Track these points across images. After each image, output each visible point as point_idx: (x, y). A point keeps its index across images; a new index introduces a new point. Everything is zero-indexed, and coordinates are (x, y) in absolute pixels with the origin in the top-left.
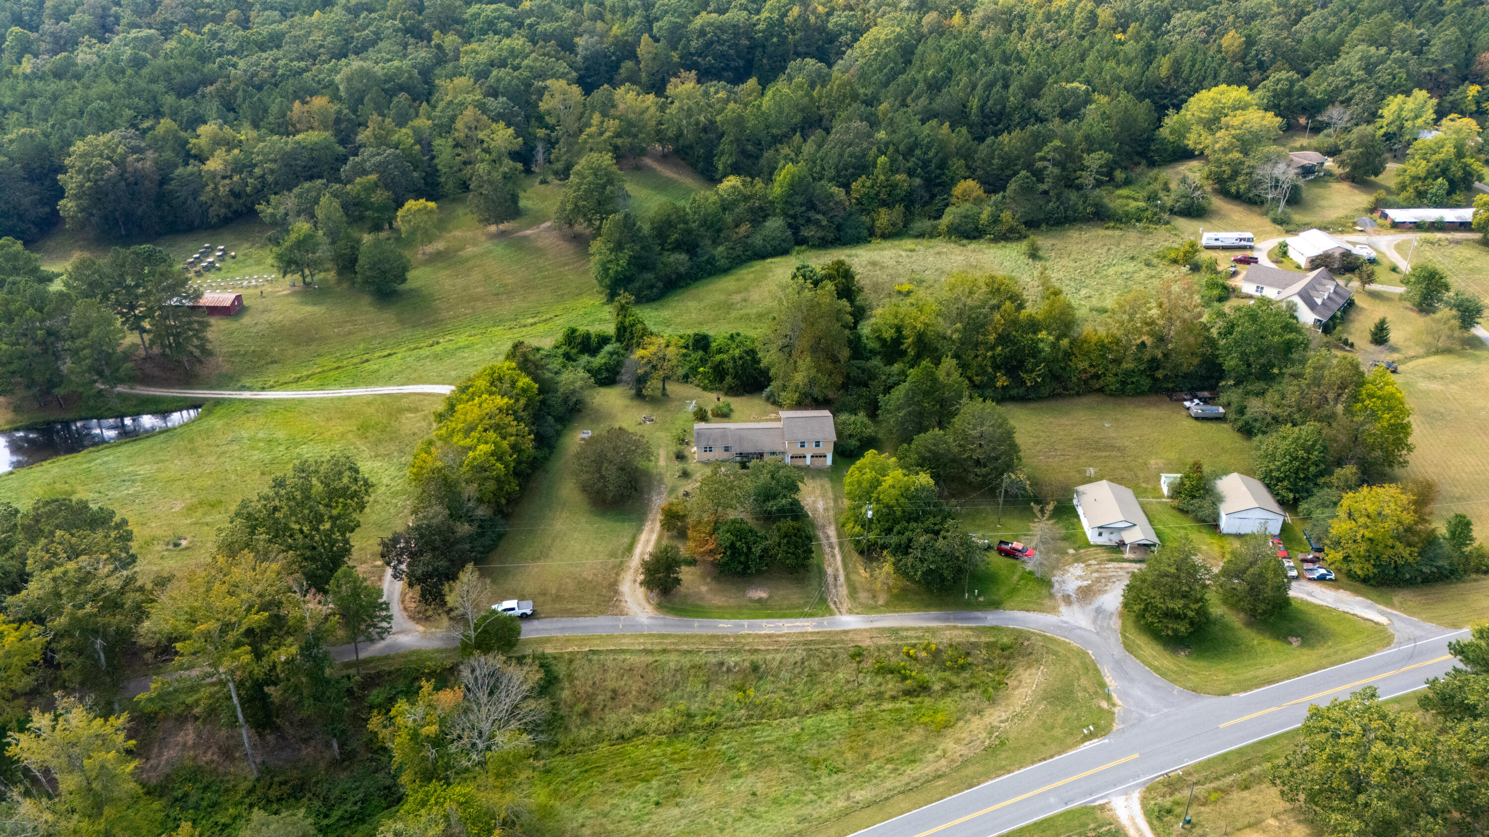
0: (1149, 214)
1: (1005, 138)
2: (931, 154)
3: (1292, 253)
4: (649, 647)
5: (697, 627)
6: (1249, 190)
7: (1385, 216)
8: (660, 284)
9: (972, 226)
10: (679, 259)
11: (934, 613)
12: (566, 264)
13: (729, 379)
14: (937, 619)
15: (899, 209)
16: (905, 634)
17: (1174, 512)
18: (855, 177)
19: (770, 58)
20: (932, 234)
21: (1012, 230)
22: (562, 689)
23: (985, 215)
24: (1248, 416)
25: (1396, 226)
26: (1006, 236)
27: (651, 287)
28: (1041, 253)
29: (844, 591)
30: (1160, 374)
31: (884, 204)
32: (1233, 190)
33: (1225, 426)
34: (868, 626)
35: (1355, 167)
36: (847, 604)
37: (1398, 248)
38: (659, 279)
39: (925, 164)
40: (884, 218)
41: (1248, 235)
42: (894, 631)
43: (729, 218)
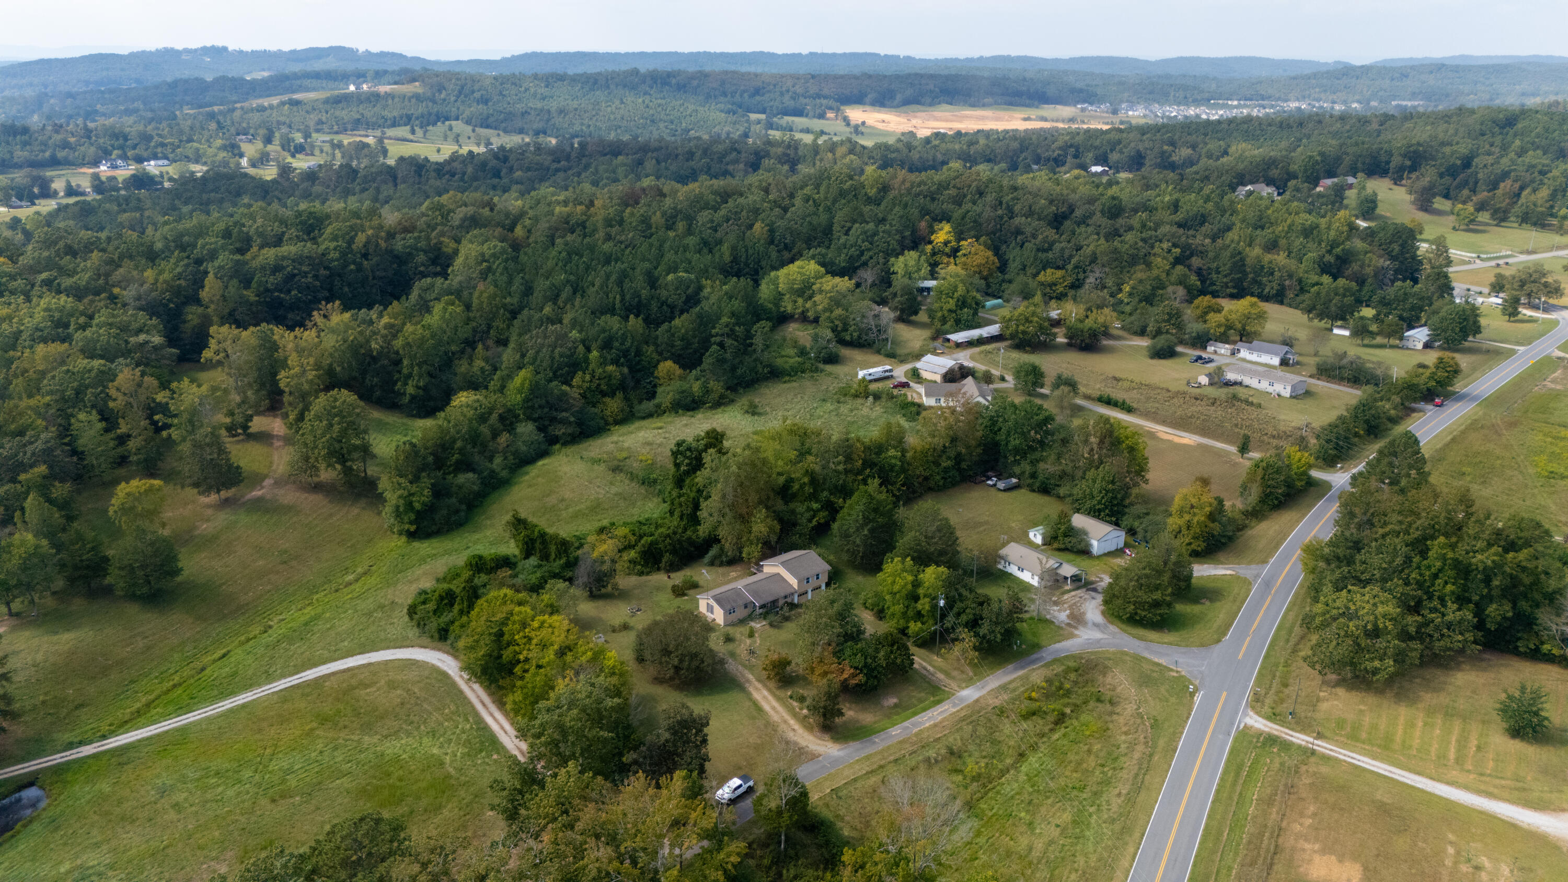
0: (808, 365)
1: (677, 322)
2: (628, 344)
3: (925, 375)
4: (868, 769)
5: (880, 743)
6: (859, 337)
7: (948, 340)
8: (464, 507)
9: (689, 399)
10: (465, 479)
11: (1010, 667)
12: (331, 515)
13: (666, 557)
14: (1016, 669)
15: (620, 395)
16: (1011, 686)
17: (1057, 553)
18: (572, 374)
19: (349, 285)
20: (658, 412)
21: (722, 397)
22: (841, 829)
23: (696, 387)
24: (1041, 477)
25: (958, 345)
26: (720, 403)
27: (457, 511)
28: (760, 410)
29: (941, 676)
30: (964, 465)
31: (604, 394)
32: (848, 338)
33: (1023, 491)
34: (984, 692)
35: (902, 311)
36: (954, 685)
37: (972, 358)
38: (461, 502)
39: (625, 353)
40: (613, 405)
41: (888, 367)
42: (1004, 688)
43: (485, 430)
